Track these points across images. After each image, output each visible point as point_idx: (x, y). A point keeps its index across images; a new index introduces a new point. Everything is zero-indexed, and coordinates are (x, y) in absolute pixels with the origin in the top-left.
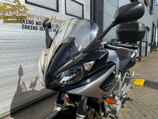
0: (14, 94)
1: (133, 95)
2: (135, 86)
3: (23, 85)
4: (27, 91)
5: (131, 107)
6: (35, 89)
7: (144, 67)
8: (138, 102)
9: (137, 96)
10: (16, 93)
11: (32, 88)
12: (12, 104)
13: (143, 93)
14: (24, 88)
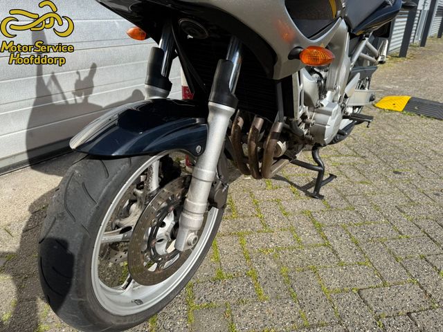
0: (29, 106)
1: (373, 129)
2: (380, 112)
3: (53, 83)
4: (67, 102)
5: (362, 154)
6: (91, 100)
7: (412, 70)
8: (384, 144)
9: (382, 133)
10: (35, 104)
11: (83, 97)
12: (30, 135)
13: (400, 126)
14: (59, 92)
